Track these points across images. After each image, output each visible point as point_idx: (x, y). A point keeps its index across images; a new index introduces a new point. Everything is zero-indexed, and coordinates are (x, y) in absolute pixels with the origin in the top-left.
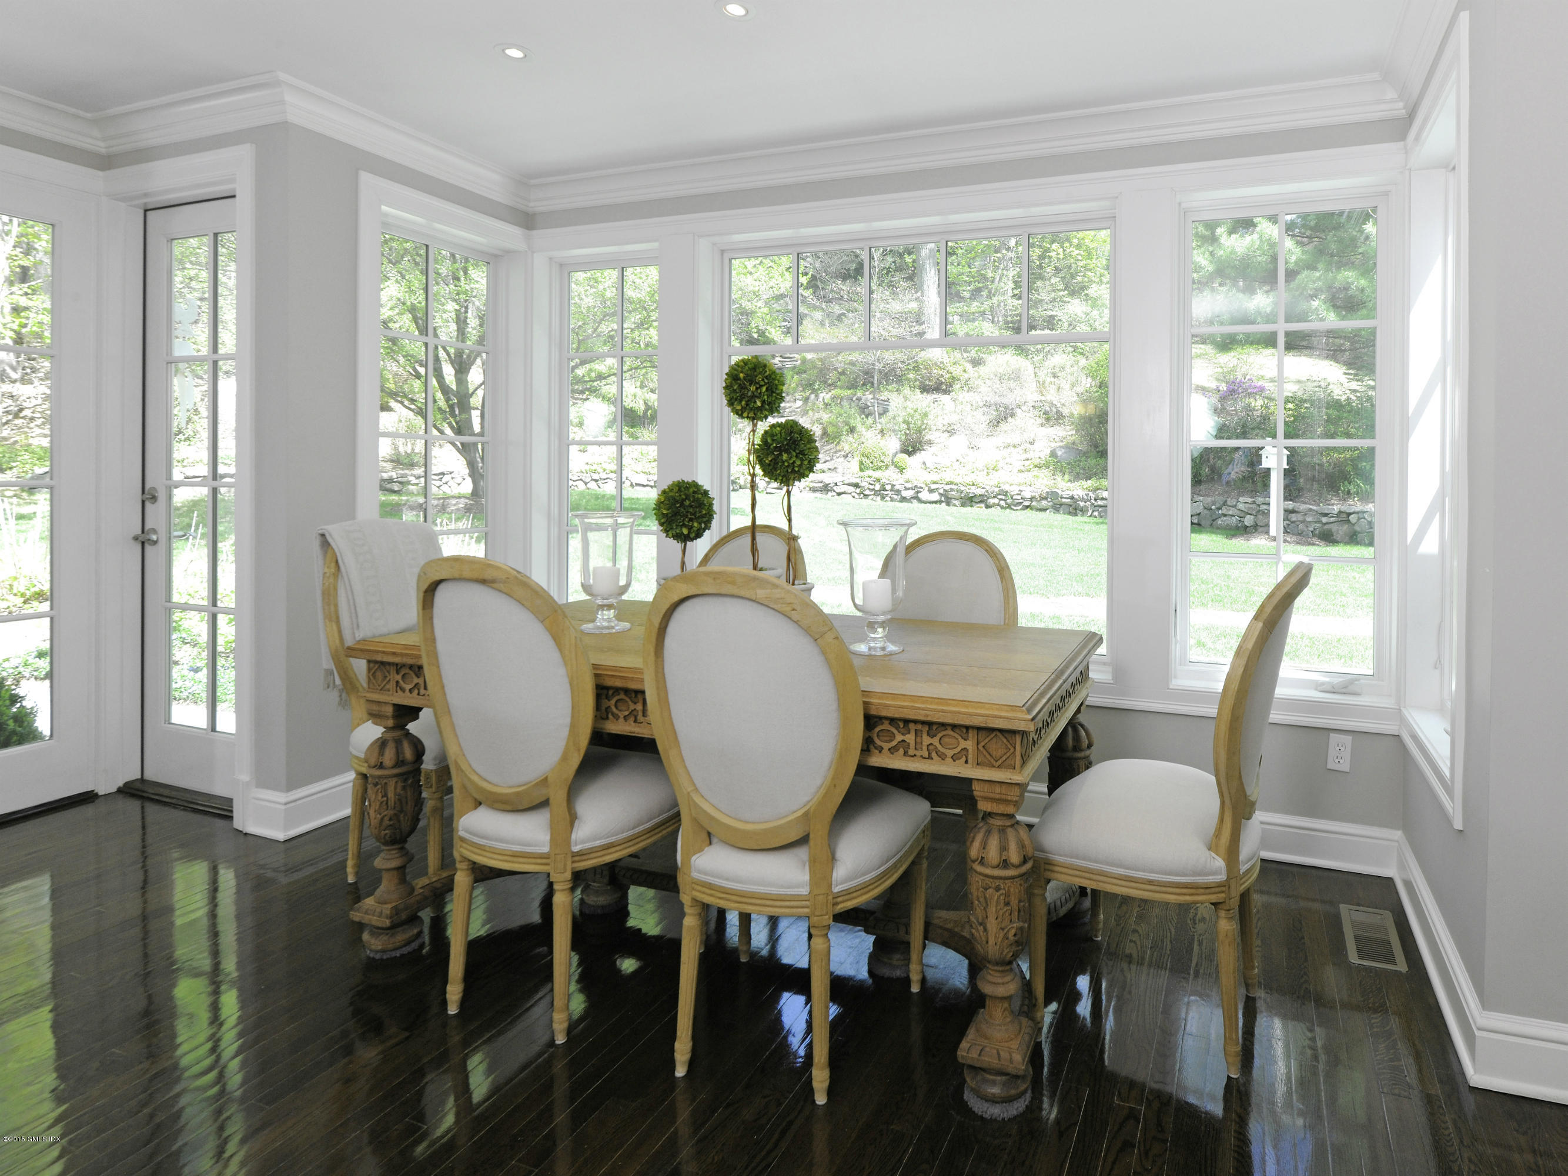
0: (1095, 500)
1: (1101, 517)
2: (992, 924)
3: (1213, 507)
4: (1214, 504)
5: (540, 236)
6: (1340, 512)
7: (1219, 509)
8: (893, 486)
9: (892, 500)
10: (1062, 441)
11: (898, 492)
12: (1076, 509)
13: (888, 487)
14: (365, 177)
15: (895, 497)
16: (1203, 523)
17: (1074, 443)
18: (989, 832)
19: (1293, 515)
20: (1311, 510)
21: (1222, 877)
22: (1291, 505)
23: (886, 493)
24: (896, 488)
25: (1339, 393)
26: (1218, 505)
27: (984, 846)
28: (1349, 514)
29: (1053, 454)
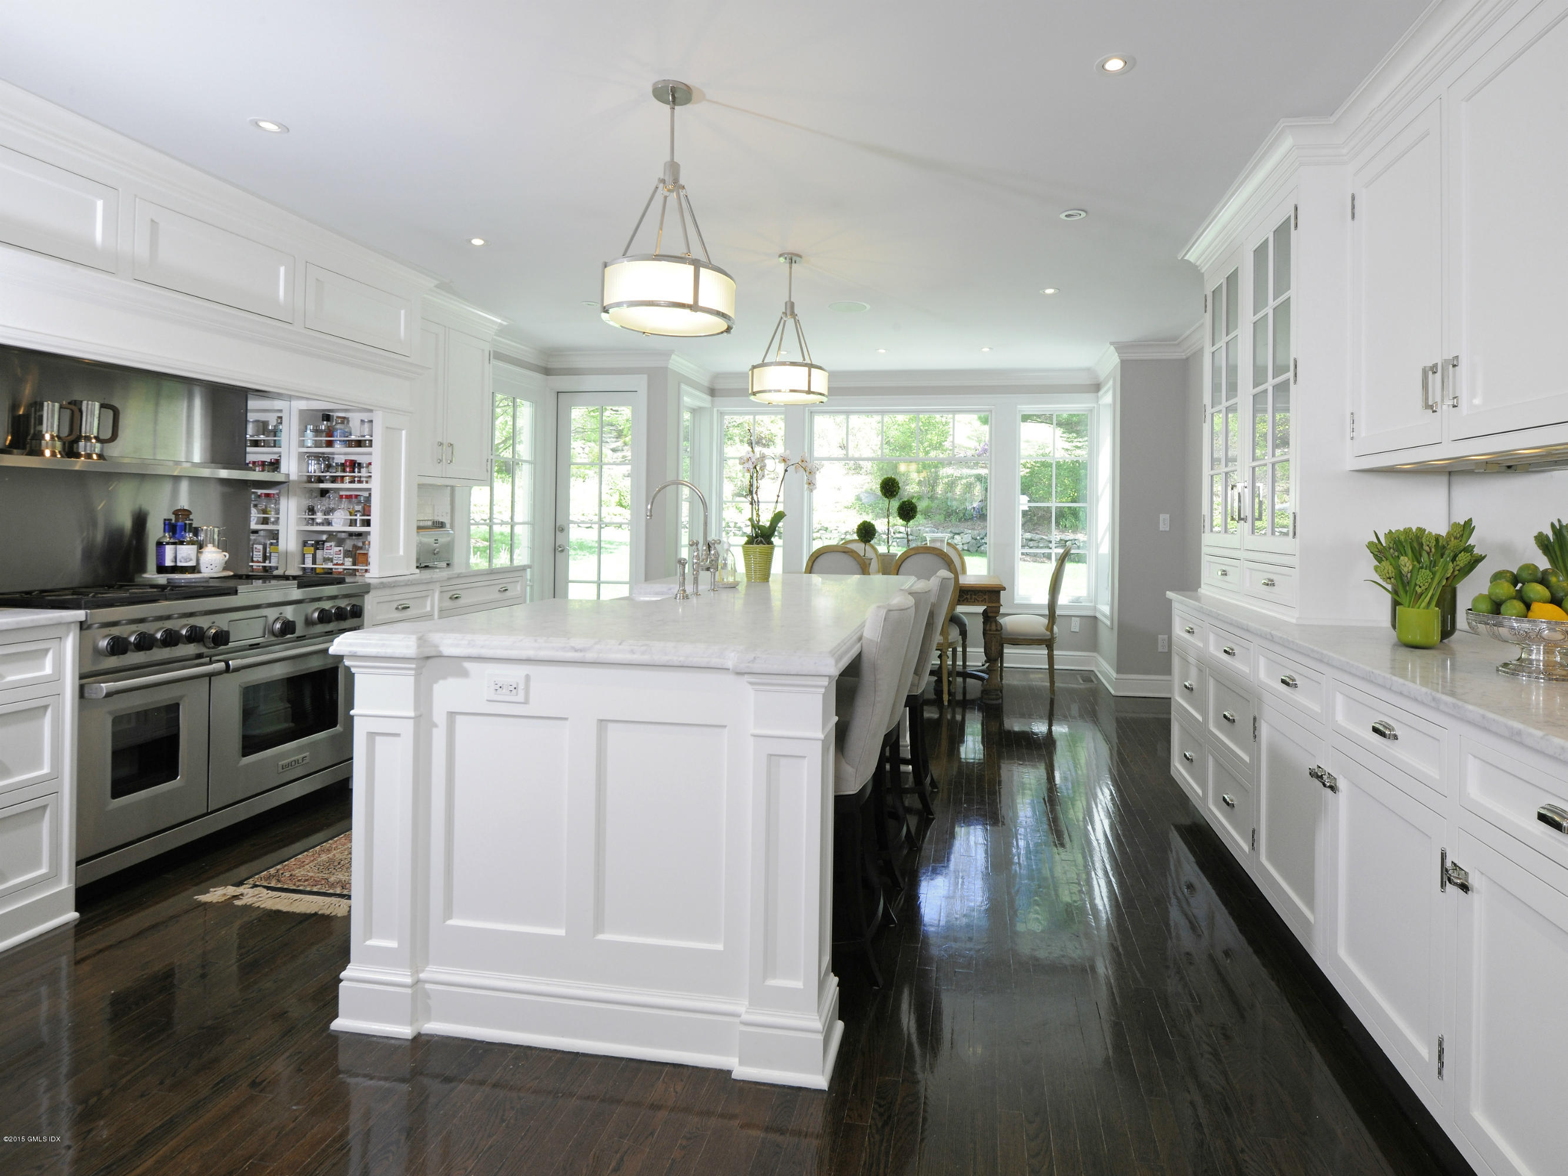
0: (894, 533)
1: (898, 546)
2: (993, 648)
3: (978, 538)
4: (979, 535)
5: (718, 400)
6: (1061, 540)
7: (982, 539)
8: (736, 523)
9: (735, 535)
10: (862, 488)
11: (740, 528)
12: (879, 541)
13: (732, 525)
14: (684, 387)
15: (737, 532)
16: (971, 549)
17: (871, 489)
18: (991, 623)
19: (1031, 542)
20: (1042, 539)
21: (1050, 637)
22: (1028, 535)
23: (730, 529)
24: (738, 525)
25: (1060, 455)
26: (981, 536)
27: (991, 626)
28: (1066, 541)
29: (859, 498)
